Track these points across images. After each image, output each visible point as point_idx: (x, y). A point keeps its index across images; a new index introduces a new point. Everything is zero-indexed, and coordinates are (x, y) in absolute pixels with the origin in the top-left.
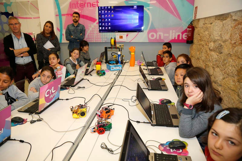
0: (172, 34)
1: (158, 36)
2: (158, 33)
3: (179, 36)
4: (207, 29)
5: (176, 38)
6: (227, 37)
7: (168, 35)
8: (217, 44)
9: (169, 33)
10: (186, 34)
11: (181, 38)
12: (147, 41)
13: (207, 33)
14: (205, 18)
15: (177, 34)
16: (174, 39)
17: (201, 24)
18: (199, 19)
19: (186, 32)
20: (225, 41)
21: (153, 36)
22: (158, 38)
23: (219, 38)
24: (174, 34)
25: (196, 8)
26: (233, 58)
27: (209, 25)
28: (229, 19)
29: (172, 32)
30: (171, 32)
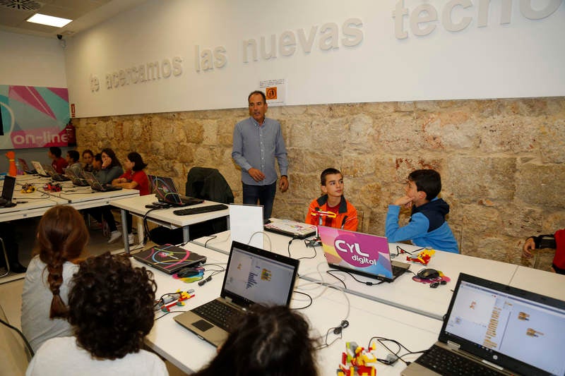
0: (47, 136)
1: (27, 139)
2: (27, 136)
3: (56, 138)
4: (92, 129)
5: (53, 141)
6: (112, 135)
7: (41, 138)
8: (105, 142)
9: (42, 135)
10: (64, 135)
11: (59, 141)
12: (12, 147)
13: (92, 133)
14: (88, 118)
15: (53, 136)
16: (49, 142)
17: (83, 123)
18: (79, 119)
19: (66, 133)
20: (112, 139)
21: (19, 140)
22: (27, 142)
23: (105, 137)
24: (49, 136)
25: (72, 105)
26: (121, 151)
27: (93, 125)
28: (110, 121)
29: (47, 134)
30: (45, 133)
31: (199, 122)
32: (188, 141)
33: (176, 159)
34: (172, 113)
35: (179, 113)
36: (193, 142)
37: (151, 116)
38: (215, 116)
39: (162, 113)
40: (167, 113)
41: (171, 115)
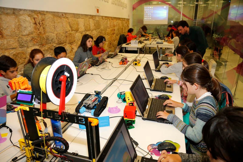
31: (76, 20)
32: (72, 30)
33: (66, 42)
34: (61, 13)
35: (66, 14)
36: (75, 31)
37: (45, 13)
38: (83, 17)
39: (54, 12)
40: (58, 12)
41: (61, 14)
